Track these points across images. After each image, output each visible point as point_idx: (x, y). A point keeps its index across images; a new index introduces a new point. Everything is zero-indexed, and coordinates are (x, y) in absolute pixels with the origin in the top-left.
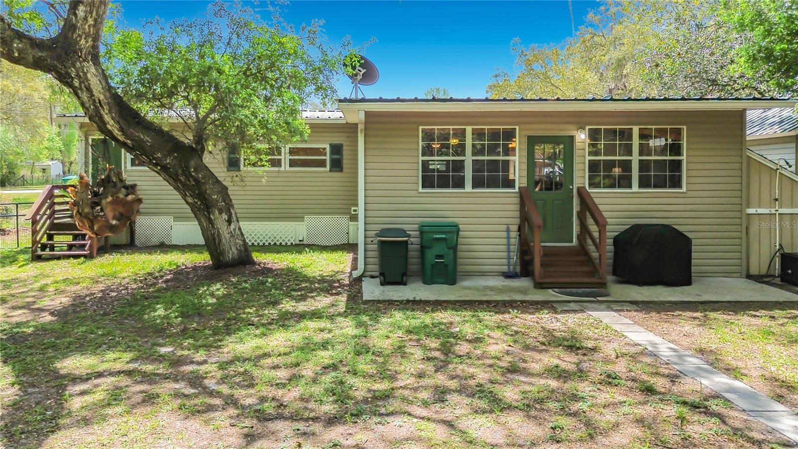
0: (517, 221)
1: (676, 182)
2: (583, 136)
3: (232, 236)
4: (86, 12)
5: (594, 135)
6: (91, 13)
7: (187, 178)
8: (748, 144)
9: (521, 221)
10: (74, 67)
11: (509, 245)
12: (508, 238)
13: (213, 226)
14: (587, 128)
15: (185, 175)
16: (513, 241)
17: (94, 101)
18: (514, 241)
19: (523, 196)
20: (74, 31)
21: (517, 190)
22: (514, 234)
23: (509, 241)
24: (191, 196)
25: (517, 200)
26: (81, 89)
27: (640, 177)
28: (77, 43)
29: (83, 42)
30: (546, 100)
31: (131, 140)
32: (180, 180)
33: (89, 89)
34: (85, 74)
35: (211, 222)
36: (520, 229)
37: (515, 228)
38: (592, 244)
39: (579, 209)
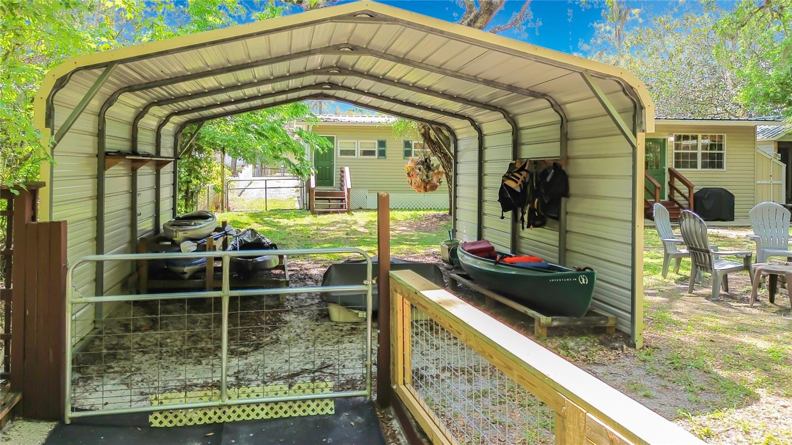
2: (672, 139)
5: (678, 138)
8: (757, 144)
14: (674, 134)
27: (702, 162)
38: (682, 198)
39: (669, 180)
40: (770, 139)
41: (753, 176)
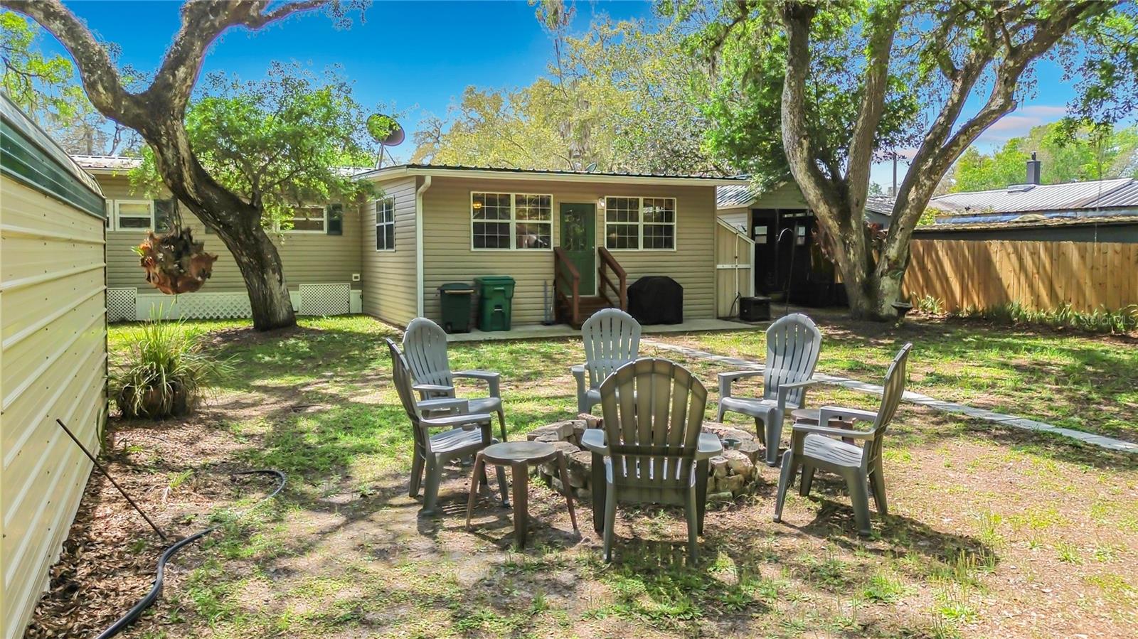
0: (552, 277)
1: (669, 244)
2: (603, 204)
3: (283, 297)
4: (186, 73)
5: (611, 203)
6: (191, 75)
7: (247, 237)
8: (718, 213)
9: (556, 277)
10: (165, 125)
11: (546, 297)
12: (545, 291)
13: (265, 286)
14: (606, 197)
15: (246, 233)
16: (549, 294)
17: (179, 158)
18: (551, 294)
19: (557, 254)
20: (171, 89)
21: (552, 250)
22: (551, 288)
23: (546, 294)
24: (247, 255)
25: (551, 259)
26: (168, 147)
27: (645, 239)
28: (171, 101)
29: (177, 101)
30: (579, 173)
31: (202, 198)
32: (240, 239)
33: (176, 147)
34: (175, 132)
35: (264, 281)
36: (555, 283)
37: (550, 282)
38: (613, 293)
39: (599, 266)
40: (742, 205)
41: (711, 258)
